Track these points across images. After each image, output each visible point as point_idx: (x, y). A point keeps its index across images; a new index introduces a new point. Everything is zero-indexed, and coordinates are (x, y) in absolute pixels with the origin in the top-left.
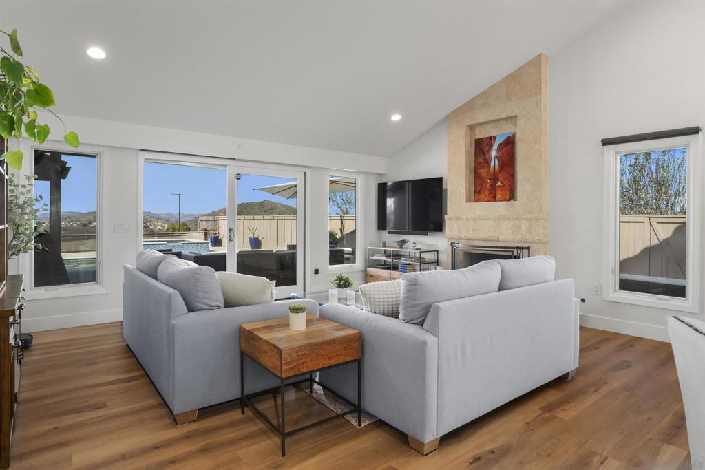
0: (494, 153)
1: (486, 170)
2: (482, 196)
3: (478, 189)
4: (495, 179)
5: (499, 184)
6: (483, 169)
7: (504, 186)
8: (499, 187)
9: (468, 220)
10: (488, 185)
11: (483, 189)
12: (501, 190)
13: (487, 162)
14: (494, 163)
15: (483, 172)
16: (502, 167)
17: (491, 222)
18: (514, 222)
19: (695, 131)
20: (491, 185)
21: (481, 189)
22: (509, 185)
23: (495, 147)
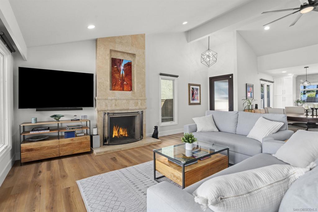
0: (122, 68)
1: (118, 75)
2: (117, 87)
3: (114, 84)
4: (123, 80)
5: (125, 83)
6: (117, 74)
7: (127, 84)
8: (125, 84)
9: (112, 100)
10: (119, 83)
11: (117, 84)
12: (126, 86)
13: (119, 71)
14: (122, 72)
15: (117, 76)
16: (126, 75)
17: (125, 101)
18: (135, 101)
19: (177, 76)
20: (121, 83)
21: (116, 84)
22: (130, 84)
23: (123, 65)
